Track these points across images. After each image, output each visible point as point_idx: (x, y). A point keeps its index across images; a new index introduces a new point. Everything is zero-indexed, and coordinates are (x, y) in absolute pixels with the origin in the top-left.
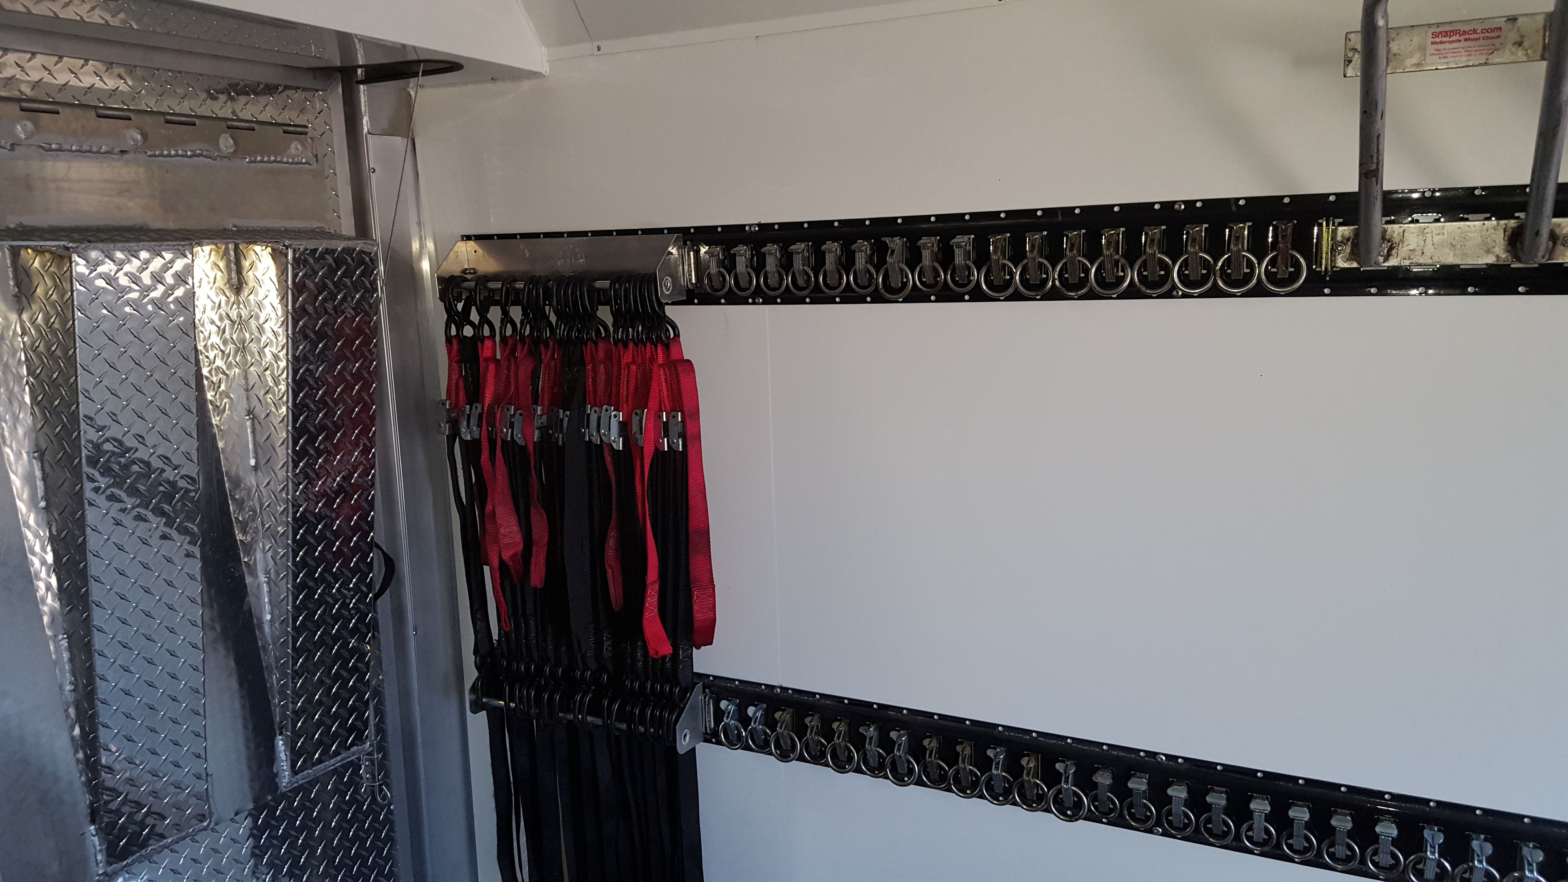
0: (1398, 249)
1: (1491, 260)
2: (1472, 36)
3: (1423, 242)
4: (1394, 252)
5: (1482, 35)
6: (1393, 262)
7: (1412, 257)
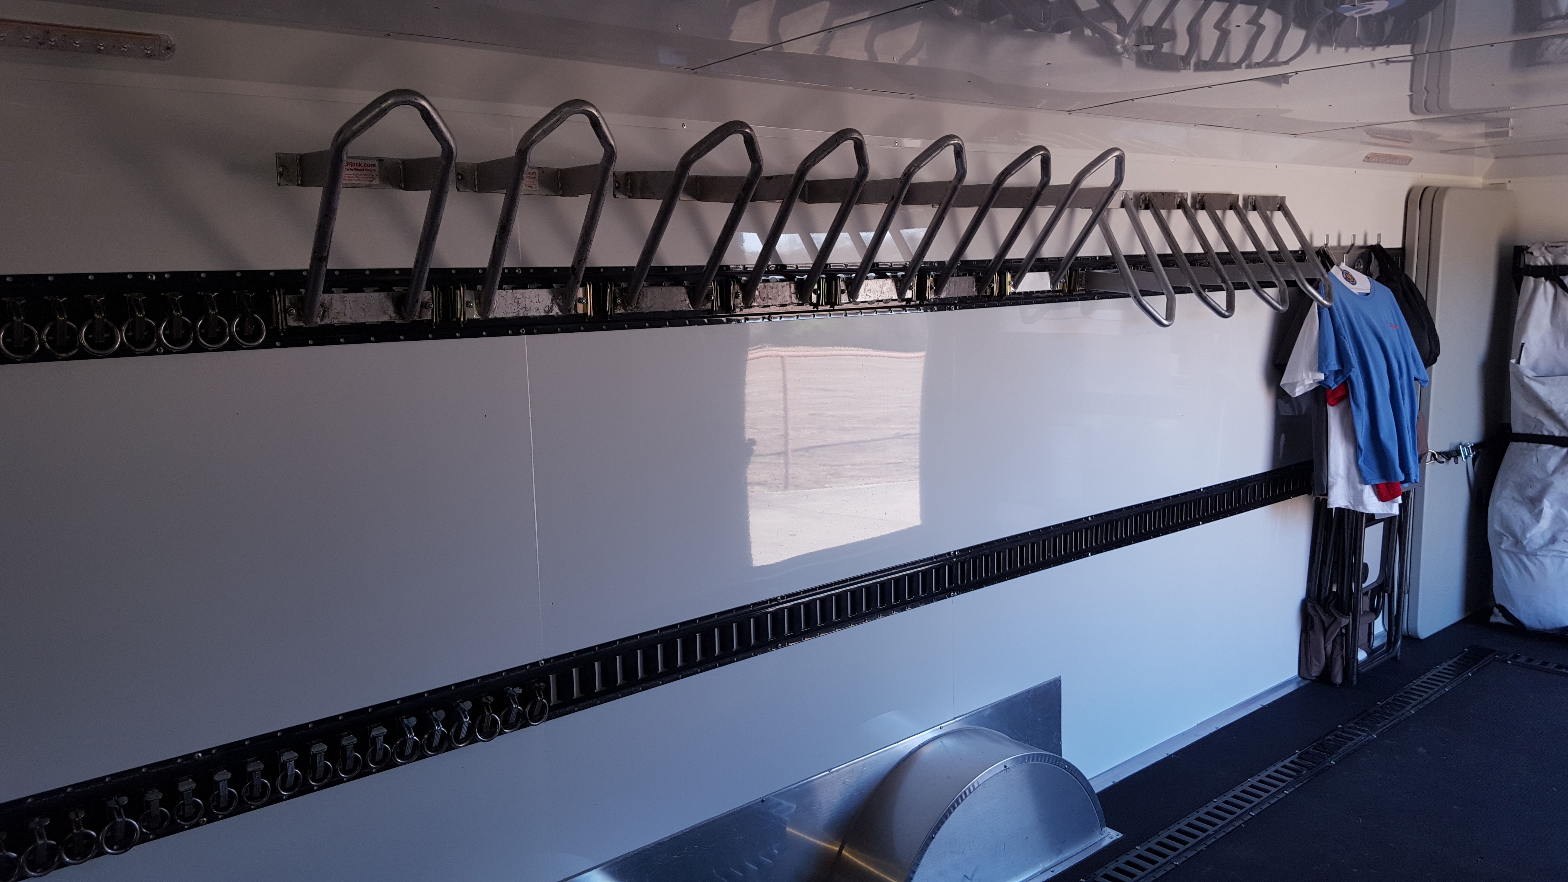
0: (329, 312)
1: (386, 318)
2: (360, 168)
3: (344, 307)
4: (326, 313)
5: (365, 168)
6: (327, 321)
7: (339, 317)
